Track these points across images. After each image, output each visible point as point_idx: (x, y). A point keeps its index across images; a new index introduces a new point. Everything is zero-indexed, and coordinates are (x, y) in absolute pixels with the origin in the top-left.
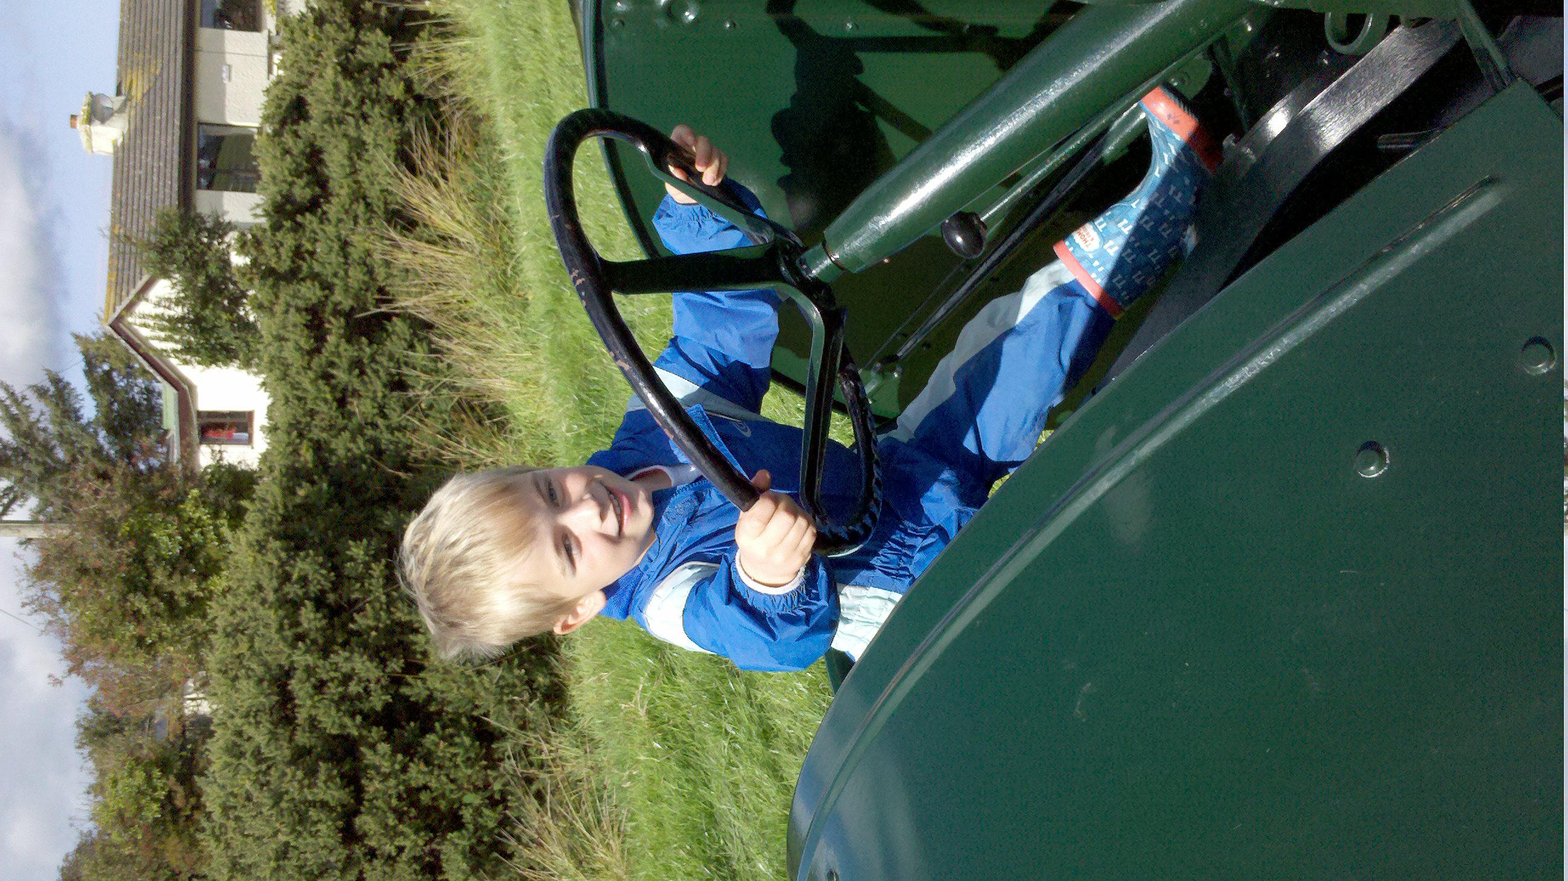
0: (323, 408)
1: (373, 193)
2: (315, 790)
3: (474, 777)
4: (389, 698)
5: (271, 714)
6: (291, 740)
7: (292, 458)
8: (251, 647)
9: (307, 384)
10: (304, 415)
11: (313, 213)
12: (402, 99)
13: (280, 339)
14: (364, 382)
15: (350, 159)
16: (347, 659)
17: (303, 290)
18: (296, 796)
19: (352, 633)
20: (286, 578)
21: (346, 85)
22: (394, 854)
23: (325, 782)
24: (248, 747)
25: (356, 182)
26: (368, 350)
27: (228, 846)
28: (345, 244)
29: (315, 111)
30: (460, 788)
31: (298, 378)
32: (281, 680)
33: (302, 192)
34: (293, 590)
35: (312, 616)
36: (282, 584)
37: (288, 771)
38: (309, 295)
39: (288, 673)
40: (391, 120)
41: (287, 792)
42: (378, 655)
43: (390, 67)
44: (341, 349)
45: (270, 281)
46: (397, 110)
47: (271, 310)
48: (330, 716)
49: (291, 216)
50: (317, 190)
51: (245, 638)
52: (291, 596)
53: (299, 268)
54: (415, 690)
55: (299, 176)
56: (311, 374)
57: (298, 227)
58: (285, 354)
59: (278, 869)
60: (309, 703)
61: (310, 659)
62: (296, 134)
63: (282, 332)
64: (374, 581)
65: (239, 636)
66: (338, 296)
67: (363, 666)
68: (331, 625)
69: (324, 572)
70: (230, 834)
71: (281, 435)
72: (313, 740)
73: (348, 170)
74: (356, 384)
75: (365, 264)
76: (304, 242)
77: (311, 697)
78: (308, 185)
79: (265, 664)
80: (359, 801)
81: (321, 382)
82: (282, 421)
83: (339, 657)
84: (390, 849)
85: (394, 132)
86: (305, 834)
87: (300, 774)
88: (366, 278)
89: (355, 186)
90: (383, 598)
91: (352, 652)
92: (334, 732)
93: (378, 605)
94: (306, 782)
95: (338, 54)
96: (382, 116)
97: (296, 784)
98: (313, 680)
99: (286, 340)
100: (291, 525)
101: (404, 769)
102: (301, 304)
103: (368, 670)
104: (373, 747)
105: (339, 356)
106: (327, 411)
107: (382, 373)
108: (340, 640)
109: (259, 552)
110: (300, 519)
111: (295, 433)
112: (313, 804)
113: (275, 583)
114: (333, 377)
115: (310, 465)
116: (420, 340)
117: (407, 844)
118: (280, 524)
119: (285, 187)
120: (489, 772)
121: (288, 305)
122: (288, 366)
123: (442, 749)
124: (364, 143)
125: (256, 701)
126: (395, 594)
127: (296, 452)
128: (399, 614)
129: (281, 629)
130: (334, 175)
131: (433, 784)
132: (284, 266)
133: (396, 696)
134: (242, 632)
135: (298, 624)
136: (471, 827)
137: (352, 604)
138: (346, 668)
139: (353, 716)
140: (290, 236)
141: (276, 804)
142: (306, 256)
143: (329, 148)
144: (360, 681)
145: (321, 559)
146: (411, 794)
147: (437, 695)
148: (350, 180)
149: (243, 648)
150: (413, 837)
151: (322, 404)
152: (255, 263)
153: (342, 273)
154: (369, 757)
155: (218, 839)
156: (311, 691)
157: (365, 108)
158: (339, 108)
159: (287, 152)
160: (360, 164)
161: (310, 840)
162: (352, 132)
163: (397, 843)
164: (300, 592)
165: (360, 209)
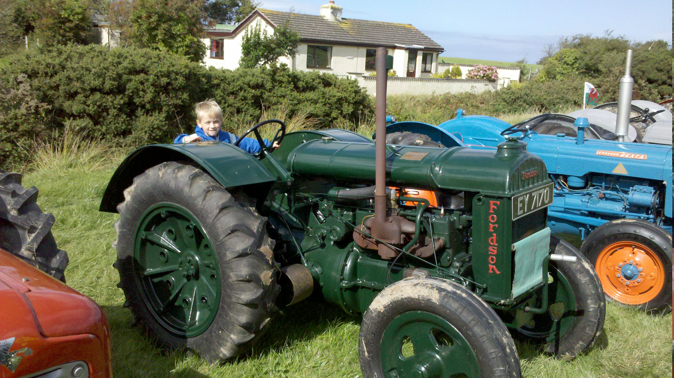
0: (231, 87)
1: (300, 106)
2: (109, 80)
3: (111, 129)
4: (138, 103)
5: (133, 68)
6: (124, 73)
7: (214, 77)
8: (154, 62)
9: (238, 83)
10: (228, 82)
11: (294, 87)
12: (331, 116)
13: (253, 75)
14: (239, 100)
15: (312, 99)
16: (151, 92)
17: (269, 83)
18: (107, 74)
19: (159, 93)
20: (177, 74)
21: (334, 100)
22: (87, 104)
23: (111, 83)
24: (121, 60)
25: (304, 101)
26: (250, 102)
27: (88, 52)
28: (284, 97)
29: (327, 90)
30: (107, 125)
31: (240, 81)
32: (144, 71)
33: (301, 84)
34: (173, 76)
35: (165, 81)
36: (175, 73)
37: (115, 73)
38: (268, 85)
39: (146, 73)
40: (324, 112)
41: (108, 72)
42: (152, 101)
43: (341, 113)
44: (250, 94)
45: (272, 73)
46: (328, 115)
47: (263, 73)
48: (132, 85)
49: (293, 81)
50: (302, 89)
51: (157, 61)
52: (171, 75)
53: (276, 82)
54: (139, 112)
55: (306, 84)
56: (242, 84)
57: (289, 83)
58: (248, 77)
59: (82, 68)
60: (137, 79)
61: (151, 80)
62: (319, 83)
63: (255, 76)
64: (175, 100)
65: (158, 59)
66: (267, 94)
67: (149, 96)
68: (163, 87)
69: (179, 85)
70: (92, 53)
71: (222, 74)
72: (124, 80)
73: (308, 99)
74: (238, 98)
75: (278, 102)
76: (285, 84)
77: (139, 80)
78: (303, 86)
79: (149, 67)
80: (105, 93)
81: (239, 87)
82: (226, 74)
83: (152, 89)
84: (89, 102)
85: (320, 113)
86: (94, 77)
87: (114, 76)
88: (273, 103)
89: (303, 101)
90: (170, 103)
91: (153, 93)
92: (127, 87)
93: (168, 101)
94: (112, 78)
95: (345, 97)
96: (325, 110)
97: (111, 75)
98: (144, 81)
99: (253, 77)
100: (193, 76)
101: (115, 108)
102: (265, 82)
103: (147, 98)
104: (122, 98)
105: (248, 93)
106: (230, 89)
107: (242, 106)
108: (157, 89)
109: (185, 66)
110: (194, 79)
111: (223, 78)
112: (104, 79)
113: (175, 70)
114: (241, 91)
115: (212, 83)
116: (253, 119)
117: (90, 108)
118: (193, 73)
119: (302, 79)
120: (113, 134)
121: (264, 78)
122: (244, 77)
123: (121, 120)
124: (316, 104)
125: (137, 63)
126: (171, 107)
127: (216, 78)
128: (165, 108)
129: (160, 72)
130: (306, 94)
131: (109, 117)
132: (277, 78)
133: (138, 106)
134: (159, 60)
135: (162, 77)
136: (95, 128)
137: (168, 94)
138: (148, 91)
139: (132, 92)
140: (286, 80)
141: (104, 68)
142: (280, 85)
143: (315, 93)
144: (143, 95)
145: (183, 85)
146: (106, 110)
147: (138, 119)
148: (305, 99)
149: (154, 60)
150: (93, 110)
151: (232, 87)
152: (278, 69)
153: (275, 95)
154: (119, 97)
155: (91, 49)
156: (141, 80)
157: (328, 105)
158: (328, 97)
159: (314, 80)
160: (310, 102)
161: (92, 78)
162: (320, 100)
163: (91, 105)
164: (172, 78)
165: (295, 102)
